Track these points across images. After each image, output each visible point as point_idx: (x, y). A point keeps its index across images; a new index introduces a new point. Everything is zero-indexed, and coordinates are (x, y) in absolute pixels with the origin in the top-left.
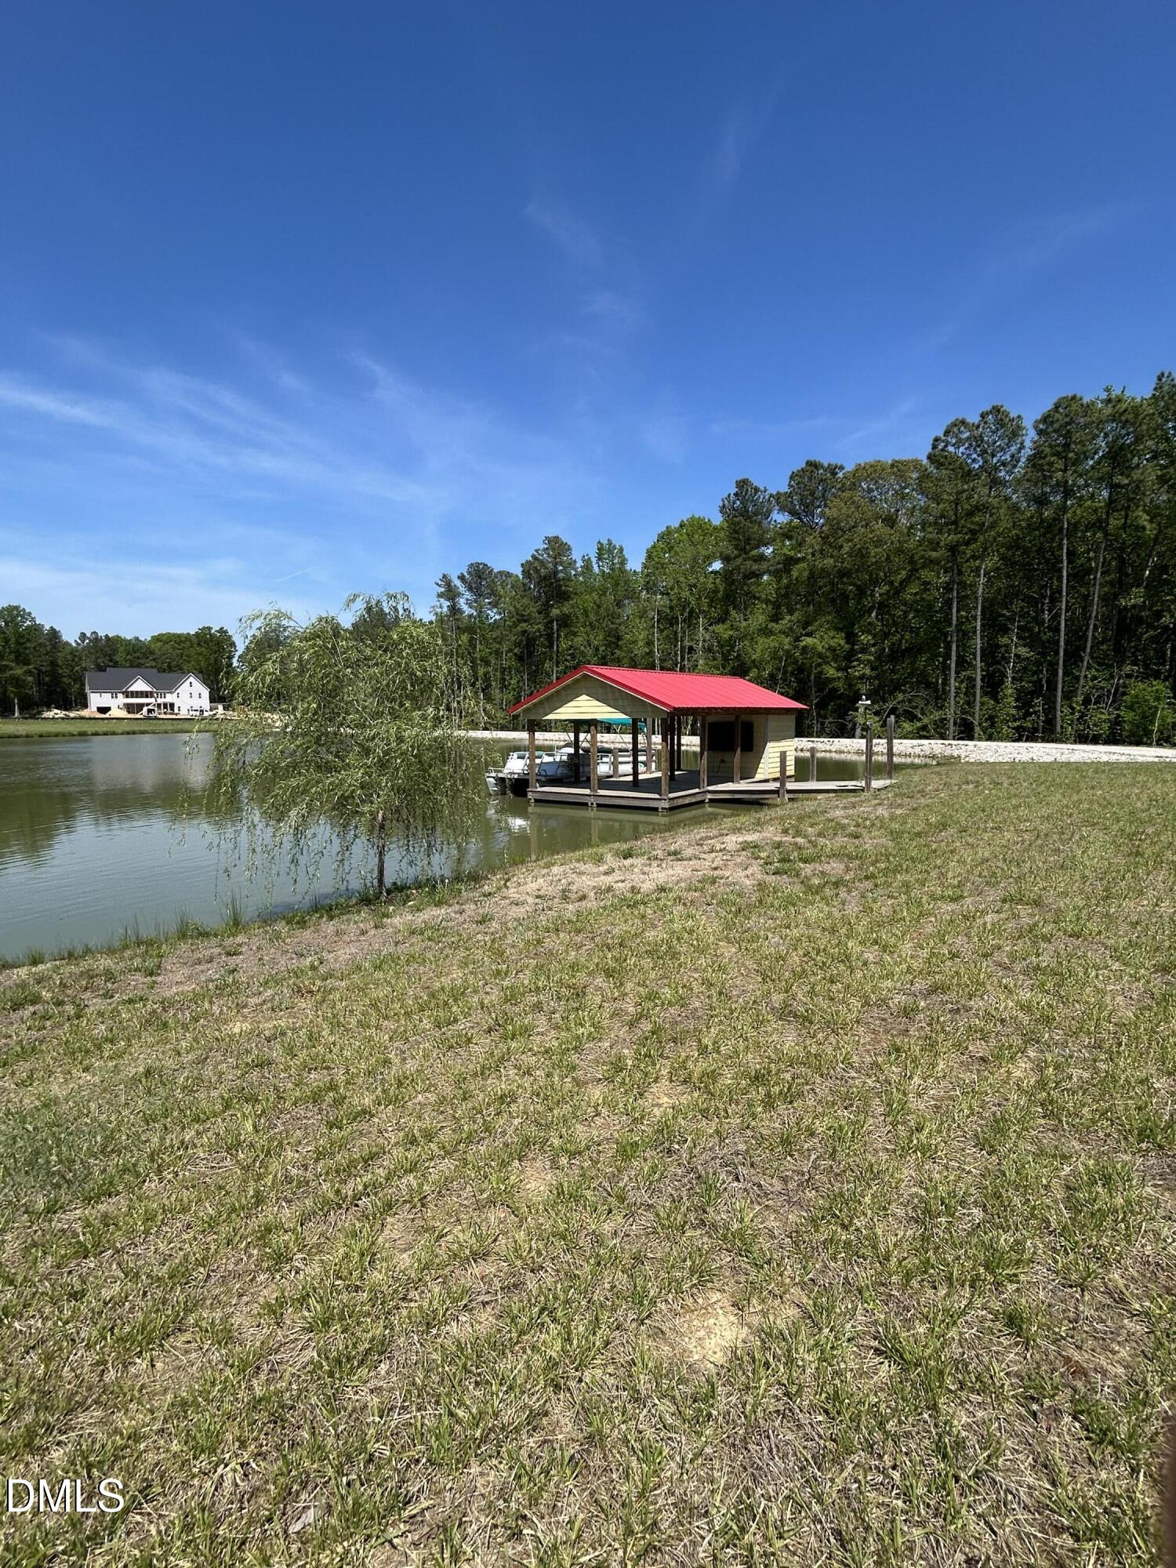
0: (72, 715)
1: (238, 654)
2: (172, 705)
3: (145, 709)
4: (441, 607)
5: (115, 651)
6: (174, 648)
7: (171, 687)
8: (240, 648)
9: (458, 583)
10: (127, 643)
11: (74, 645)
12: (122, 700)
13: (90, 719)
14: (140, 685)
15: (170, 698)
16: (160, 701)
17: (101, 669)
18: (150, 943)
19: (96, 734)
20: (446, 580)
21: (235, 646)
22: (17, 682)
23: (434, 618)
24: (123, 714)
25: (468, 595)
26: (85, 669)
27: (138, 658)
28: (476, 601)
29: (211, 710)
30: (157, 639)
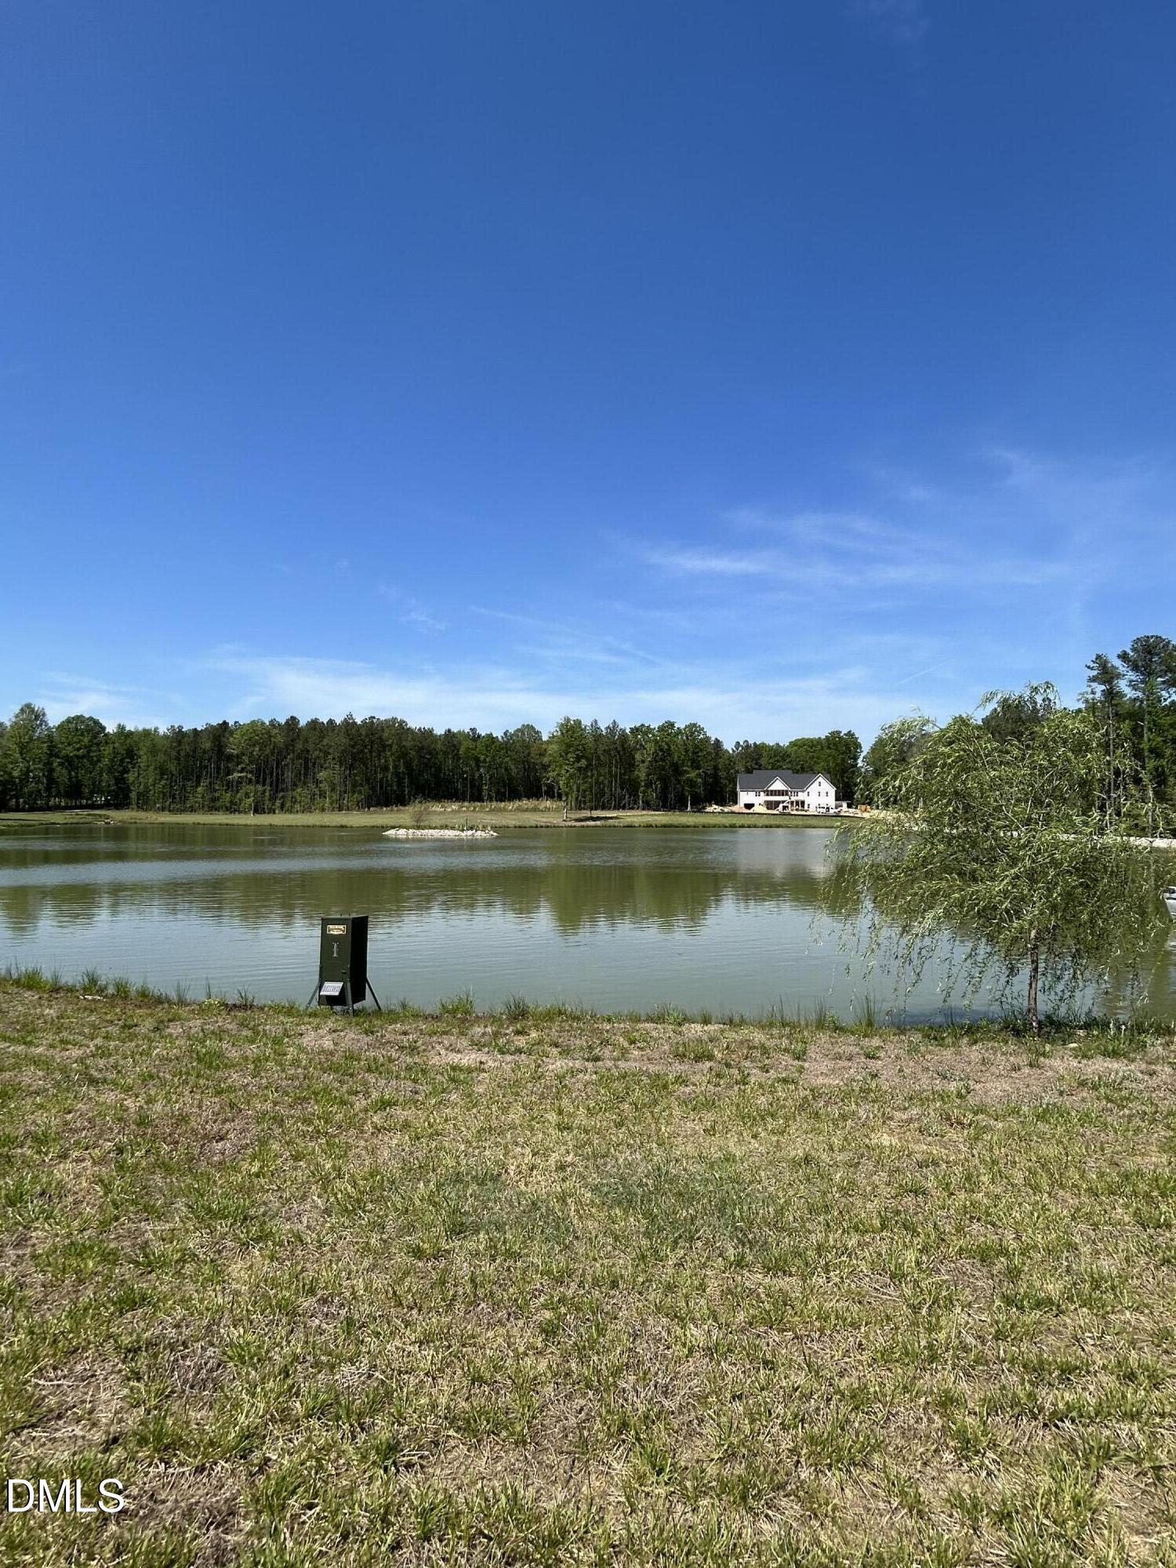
0: (726, 810)
1: (863, 755)
2: (803, 803)
3: (781, 806)
4: (1093, 693)
5: (760, 756)
6: (807, 751)
7: (803, 786)
8: (866, 749)
9: (1118, 663)
10: (771, 748)
11: (731, 752)
12: (763, 798)
13: (739, 813)
14: (778, 785)
15: (801, 796)
16: (794, 799)
17: (749, 771)
18: (793, 1026)
19: (742, 826)
20: (1102, 663)
21: (861, 747)
22: (691, 783)
23: (1083, 706)
24: (763, 810)
25: (1132, 675)
26: (737, 772)
27: (778, 761)
28: (1142, 682)
29: (836, 808)
30: (793, 744)
